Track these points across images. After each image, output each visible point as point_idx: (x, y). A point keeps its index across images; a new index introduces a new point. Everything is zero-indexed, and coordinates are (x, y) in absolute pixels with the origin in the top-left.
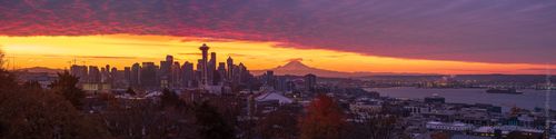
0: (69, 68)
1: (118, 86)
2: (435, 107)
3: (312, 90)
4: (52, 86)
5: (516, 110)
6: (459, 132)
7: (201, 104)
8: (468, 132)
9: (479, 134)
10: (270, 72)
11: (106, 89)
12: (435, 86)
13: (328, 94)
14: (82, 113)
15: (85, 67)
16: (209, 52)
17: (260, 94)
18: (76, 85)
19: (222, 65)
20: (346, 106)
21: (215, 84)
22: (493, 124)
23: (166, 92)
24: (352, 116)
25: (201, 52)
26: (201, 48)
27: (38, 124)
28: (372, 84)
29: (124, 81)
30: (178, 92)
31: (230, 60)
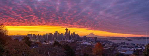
0: (27, 35)
1: (41, 40)
2: (123, 45)
3: (96, 41)
4: (22, 40)
5: (137, 45)
6: (128, 50)
7: (65, 45)
8: (129, 50)
9: (131, 50)
10: (85, 36)
11: (38, 41)
12: (123, 40)
13: (100, 42)
14: (31, 48)
15: (32, 35)
16: (68, 30)
17: (82, 42)
18: (29, 40)
19: (72, 34)
20: (104, 45)
21: (70, 39)
22: (134, 48)
23: (55, 42)
24: (105, 47)
25: (66, 30)
26: (66, 29)
27: (18, 51)
28: (110, 39)
29: (43, 39)
30: (59, 42)
31: (74, 33)
